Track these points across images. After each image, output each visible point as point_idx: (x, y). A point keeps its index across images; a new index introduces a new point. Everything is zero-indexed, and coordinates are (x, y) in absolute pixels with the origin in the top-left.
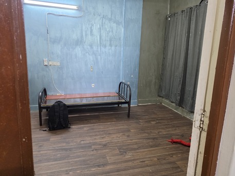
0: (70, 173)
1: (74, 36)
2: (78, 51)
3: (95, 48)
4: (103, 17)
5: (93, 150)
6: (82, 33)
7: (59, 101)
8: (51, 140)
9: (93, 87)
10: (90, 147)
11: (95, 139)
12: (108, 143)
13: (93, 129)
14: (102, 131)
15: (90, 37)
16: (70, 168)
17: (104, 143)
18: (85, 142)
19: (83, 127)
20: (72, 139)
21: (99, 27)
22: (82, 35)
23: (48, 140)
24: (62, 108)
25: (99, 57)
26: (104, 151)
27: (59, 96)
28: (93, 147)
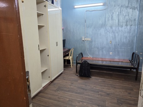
0: (81, 103)
1: (100, 22)
2: (102, 31)
3: (114, 28)
4: (122, 6)
5: (99, 95)
6: (106, 19)
7: (85, 61)
8: (78, 81)
9: (111, 54)
10: (98, 92)
11: (103, 88)
12: (111, 93)
13: (105, 82)
14: (110, 85)
15: (111, 21)
16: (82, 100)
17: (108, 92)
18: (96, 88)
19: (98, 79)
20: (89, 84)
21: (118, 13)
22: (106, 21)
23: (77, 81)
24: (87, 65)
25: (117, 34)
26: (106, 97)
27: (89, 58)
28: (100, 93)
